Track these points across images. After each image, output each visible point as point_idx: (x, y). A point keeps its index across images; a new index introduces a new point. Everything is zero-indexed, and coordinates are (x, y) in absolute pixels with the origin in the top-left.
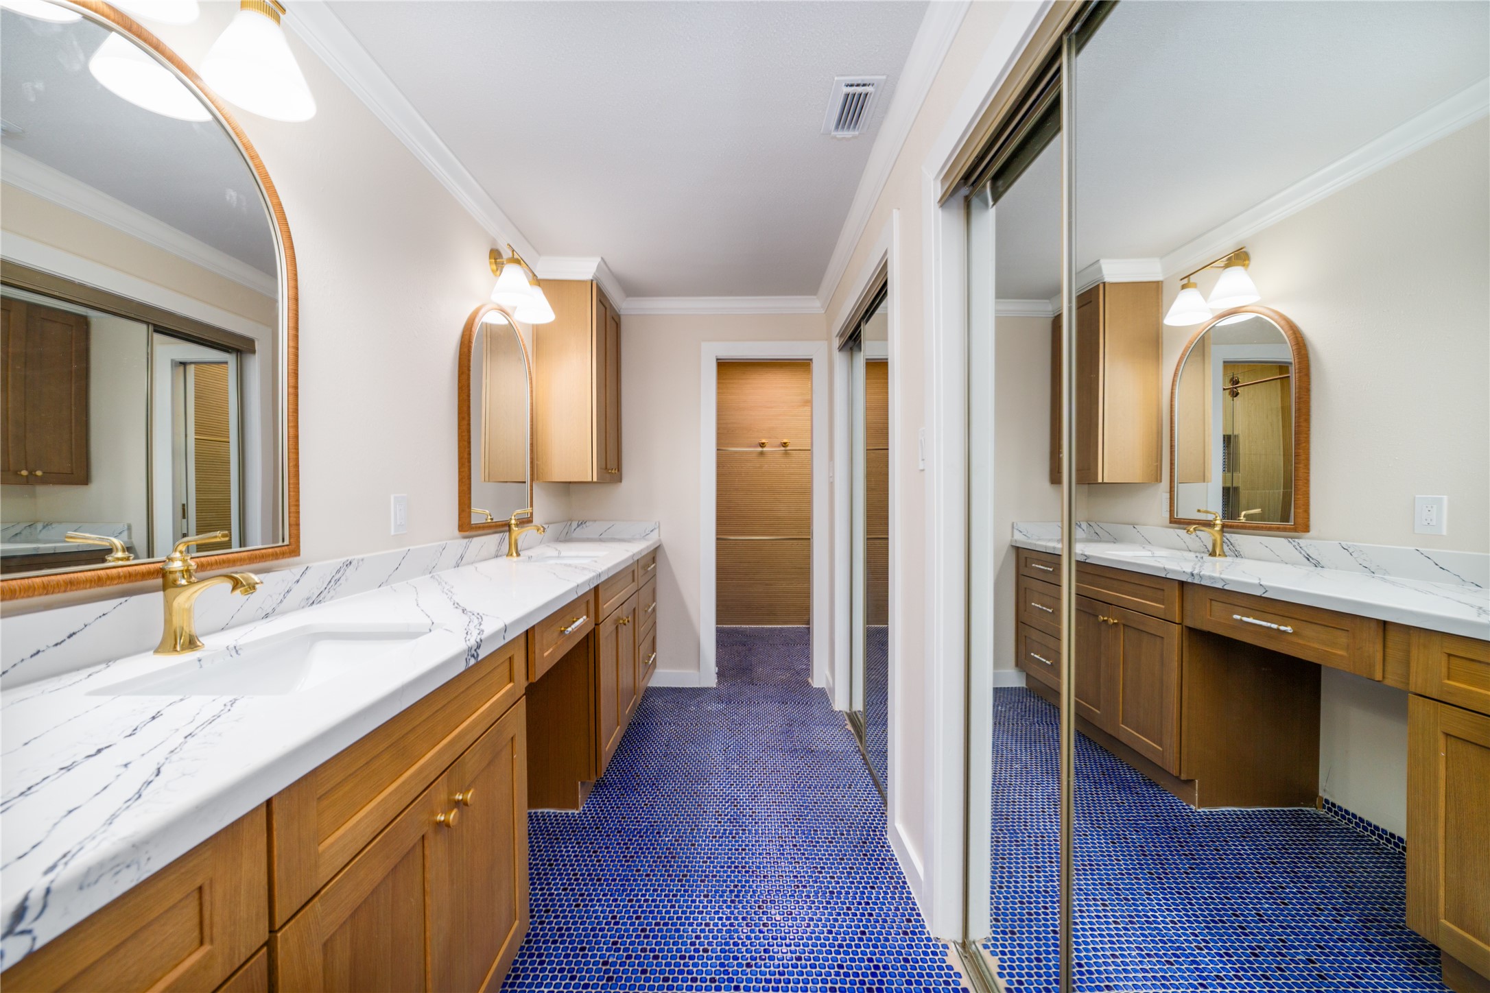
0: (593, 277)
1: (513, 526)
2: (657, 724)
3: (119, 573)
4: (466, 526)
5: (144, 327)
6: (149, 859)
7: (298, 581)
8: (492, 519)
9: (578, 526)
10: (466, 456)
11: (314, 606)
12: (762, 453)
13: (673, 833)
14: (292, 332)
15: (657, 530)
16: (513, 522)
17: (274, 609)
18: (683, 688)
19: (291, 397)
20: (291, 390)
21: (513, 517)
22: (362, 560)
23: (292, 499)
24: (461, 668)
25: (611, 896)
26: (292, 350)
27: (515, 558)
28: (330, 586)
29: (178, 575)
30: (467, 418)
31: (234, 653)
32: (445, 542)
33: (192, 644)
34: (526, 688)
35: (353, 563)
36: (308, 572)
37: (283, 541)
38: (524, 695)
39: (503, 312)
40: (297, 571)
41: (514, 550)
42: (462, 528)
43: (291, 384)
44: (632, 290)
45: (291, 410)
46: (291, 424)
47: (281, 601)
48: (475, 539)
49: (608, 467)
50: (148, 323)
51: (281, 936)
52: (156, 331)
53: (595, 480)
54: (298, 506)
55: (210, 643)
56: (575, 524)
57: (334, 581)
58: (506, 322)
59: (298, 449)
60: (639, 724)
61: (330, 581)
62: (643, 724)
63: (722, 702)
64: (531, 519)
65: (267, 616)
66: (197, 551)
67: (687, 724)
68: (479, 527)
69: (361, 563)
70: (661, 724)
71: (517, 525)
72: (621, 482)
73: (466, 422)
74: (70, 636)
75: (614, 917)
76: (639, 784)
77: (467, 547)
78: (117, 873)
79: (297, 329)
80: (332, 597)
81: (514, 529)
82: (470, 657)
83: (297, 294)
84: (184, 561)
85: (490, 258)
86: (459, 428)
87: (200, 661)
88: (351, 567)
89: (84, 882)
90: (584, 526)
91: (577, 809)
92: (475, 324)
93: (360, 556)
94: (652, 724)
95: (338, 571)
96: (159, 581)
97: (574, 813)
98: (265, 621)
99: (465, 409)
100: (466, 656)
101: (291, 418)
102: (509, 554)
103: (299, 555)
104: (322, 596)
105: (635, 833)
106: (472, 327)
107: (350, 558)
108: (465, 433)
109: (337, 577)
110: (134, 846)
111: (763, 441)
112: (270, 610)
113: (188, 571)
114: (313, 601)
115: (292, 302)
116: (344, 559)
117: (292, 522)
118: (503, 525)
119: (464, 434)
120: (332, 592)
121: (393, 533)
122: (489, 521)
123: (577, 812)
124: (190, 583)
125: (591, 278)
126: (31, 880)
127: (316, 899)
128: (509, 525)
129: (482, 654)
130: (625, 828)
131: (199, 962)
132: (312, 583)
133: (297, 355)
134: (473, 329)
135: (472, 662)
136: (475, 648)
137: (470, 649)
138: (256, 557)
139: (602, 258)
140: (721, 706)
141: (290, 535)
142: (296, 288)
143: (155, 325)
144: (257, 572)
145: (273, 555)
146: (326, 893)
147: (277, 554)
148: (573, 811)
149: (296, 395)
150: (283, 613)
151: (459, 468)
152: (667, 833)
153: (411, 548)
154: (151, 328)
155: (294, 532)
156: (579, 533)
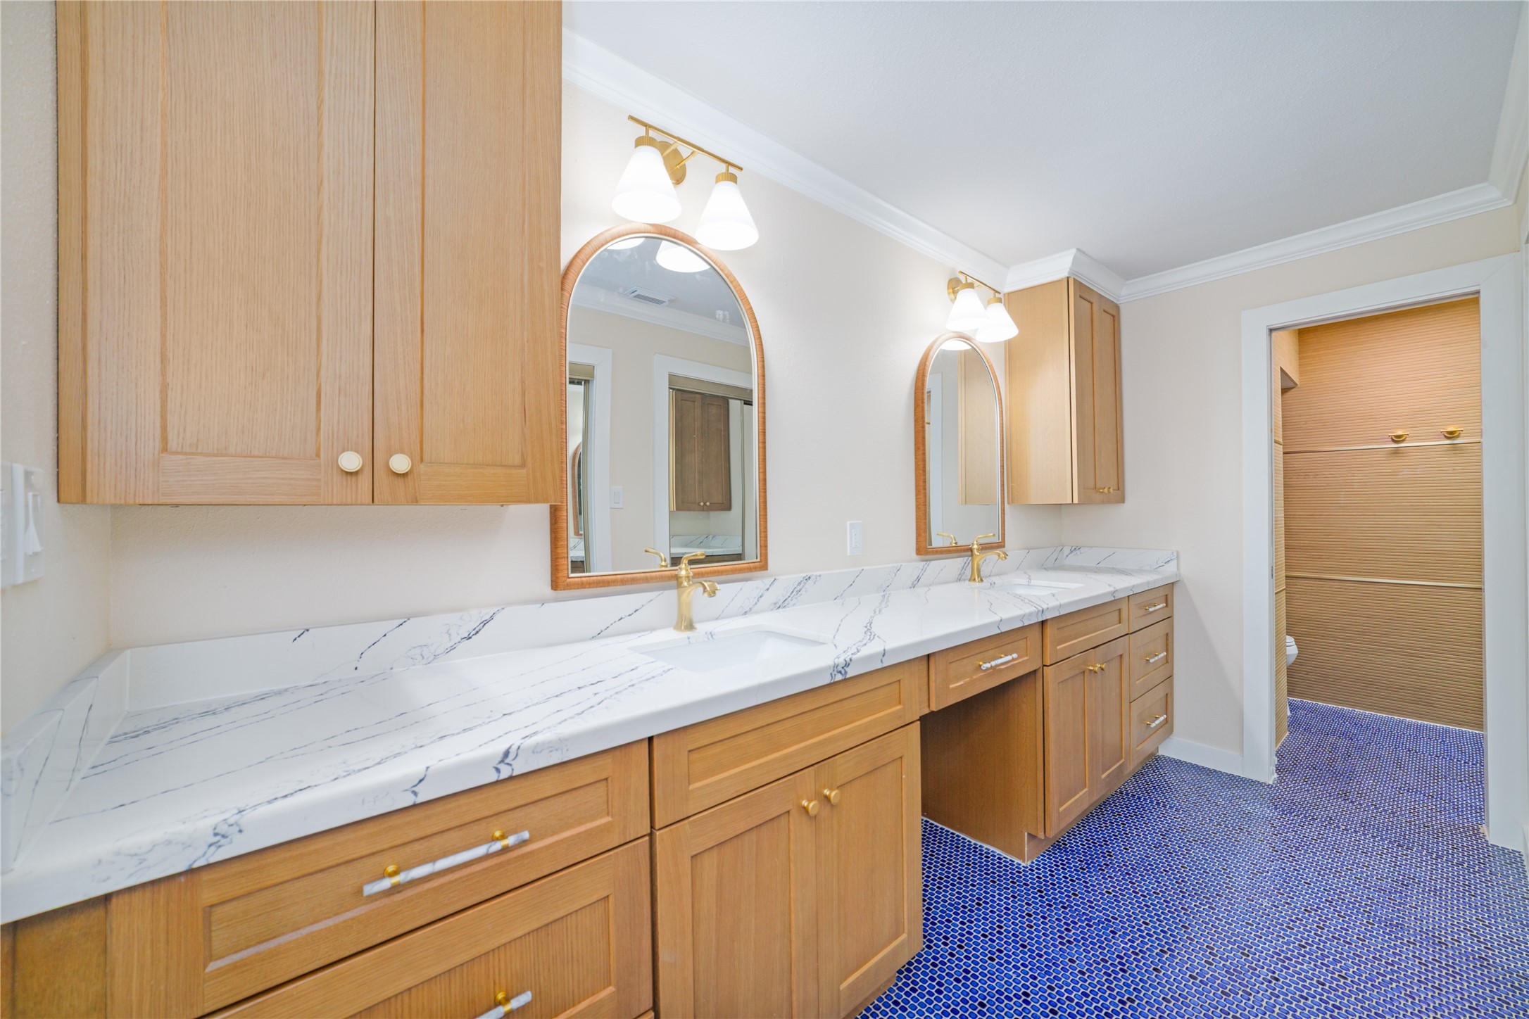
0: (1069, 273)
1: (976, 552)
2: (1158, 804)
3: (656, 575)
4: (924, 548)
5: (739, 402)
6: (568, 750)
7: (768, 589)
8: (956, 543)
9: (1071, 552)
10: (921, 484)
11: (780, 609)
12: (1396, 452)
13: (1133, 942)
14: (761, 401)
15: (1175, 562)
16: (975, 547)
17: (751, 609)
18: (1215, 771)
19: (761, 450)
20: (761, 445)
21: (975, 542)
22: (820, 576)
23: (762, 527)
24: (826, 680)
25: (1030, 969)
26: (761, 415)
27: (977, 584)
28: (792, 595)
29: (684, 578)
30: (922, 448)
31: (710, 637)
32: (899, 565)
33: (690, 626)
34: (920, 717)
35: (811, 578)
36: (776, 583)
37: (757, 558)
38: (918, 720)
39: (963, 337)
40: (768, 581)
41: (977, 576)
42: (919, 552)
43: (761, 441)
44: (1128, 271)
45: (761, 460)
46: (761, 471)
47: (756, 604)
48: (933, 563)
49: (1098, 486)
50: (741, 400)
51: (660, 835)
52: (745, 404)
53: (1076, 501)
54: (766, 532)
55: (701, 628)
56: (1067, 550)
57: (796, 591)
58: (970, 348)
59: (766, 489)
60: (1133, 796)
61: (793, 592)
62: (1139, 798)
63: (1276, 809)
64: (1002, 544)
65: (746, 613)
66: (672, 566)
67: (1204, 819)
68: (937, 552)
69: (818, 578)
70: (1164, 806)
71: (978, 550)
72: (1124, 502)
73: (921, 452)
74: (635, 611)
75: (1026, 994)
76: (1108, 865)
77: (924, 570)
78: (551, 751)
79: (764, 398)
80: (794, 604)
81: (976, 553)
82: (836, 673)
83: (764, 371)
84: (687, 570)
85: (948, 288)
86: (916, 458)
87: (689, 638)
88: (810, 581)
89: (536, 750)
90: (1078, 552)
91: (1024, 862)
92: (930, 357)
93: (818, 573)
94: (1152, 802)
95: (799, 584)
96: (675, 582)
97: (1020, 865)
98: (744, 616)
99: (920, 439)
100: (831, 671)
101: (761, 466)
102: (972, 579)
103: (767, 569)
104: (787, 602)
105: (1083, 919)
106: (926, 361)
107: (809, 574)
108: (921, 463)
109: (798, 588)
110: (560, 739)
111: (1400, 433)
112: (748, 609)
113: (688, 577)
114: (780, 606)
115: (761, 378)
116: (804, 575)
117: (763, 545)
118: (965, 550)
119: (919, 463)
120: (794, 601)
121: (849, 554)
122: (954, 545)
123: (1023, 864)
124: (690, 585)
125: (1066, 275)
126: (513, 740)
127: (686, 821)
128: (971, 550)
129: (851, 673)
130: (1073, 907)
131: (605, 824)
132: (778, 592)
133: (764, 418)
134: (927, 363)
135: (839, 677)
136: (843, 665)
137: (836, 666)
138: (736, 570)
139: (1078, 249)
140: (1269, 813)
141: (761, 554)
142: (763, 367)
143: (744, 401)
144: (719, 583)
145: (748, 569)
146: (694, 821)
147: (750, 568)
148: (1020, 862)
149: (764, 448)
150: (757, 612)
151: (916, 495)
152: (1125, 938)
153: (865, 568)
154: (743, 402)
155: (763, 552)
156: (1072, 560)
